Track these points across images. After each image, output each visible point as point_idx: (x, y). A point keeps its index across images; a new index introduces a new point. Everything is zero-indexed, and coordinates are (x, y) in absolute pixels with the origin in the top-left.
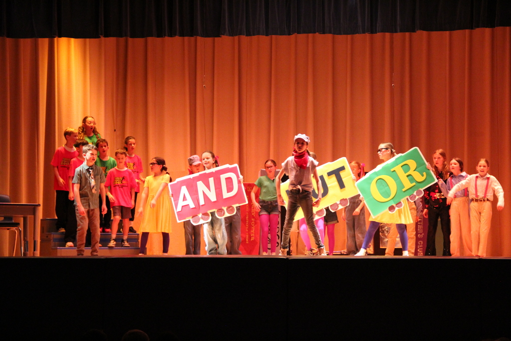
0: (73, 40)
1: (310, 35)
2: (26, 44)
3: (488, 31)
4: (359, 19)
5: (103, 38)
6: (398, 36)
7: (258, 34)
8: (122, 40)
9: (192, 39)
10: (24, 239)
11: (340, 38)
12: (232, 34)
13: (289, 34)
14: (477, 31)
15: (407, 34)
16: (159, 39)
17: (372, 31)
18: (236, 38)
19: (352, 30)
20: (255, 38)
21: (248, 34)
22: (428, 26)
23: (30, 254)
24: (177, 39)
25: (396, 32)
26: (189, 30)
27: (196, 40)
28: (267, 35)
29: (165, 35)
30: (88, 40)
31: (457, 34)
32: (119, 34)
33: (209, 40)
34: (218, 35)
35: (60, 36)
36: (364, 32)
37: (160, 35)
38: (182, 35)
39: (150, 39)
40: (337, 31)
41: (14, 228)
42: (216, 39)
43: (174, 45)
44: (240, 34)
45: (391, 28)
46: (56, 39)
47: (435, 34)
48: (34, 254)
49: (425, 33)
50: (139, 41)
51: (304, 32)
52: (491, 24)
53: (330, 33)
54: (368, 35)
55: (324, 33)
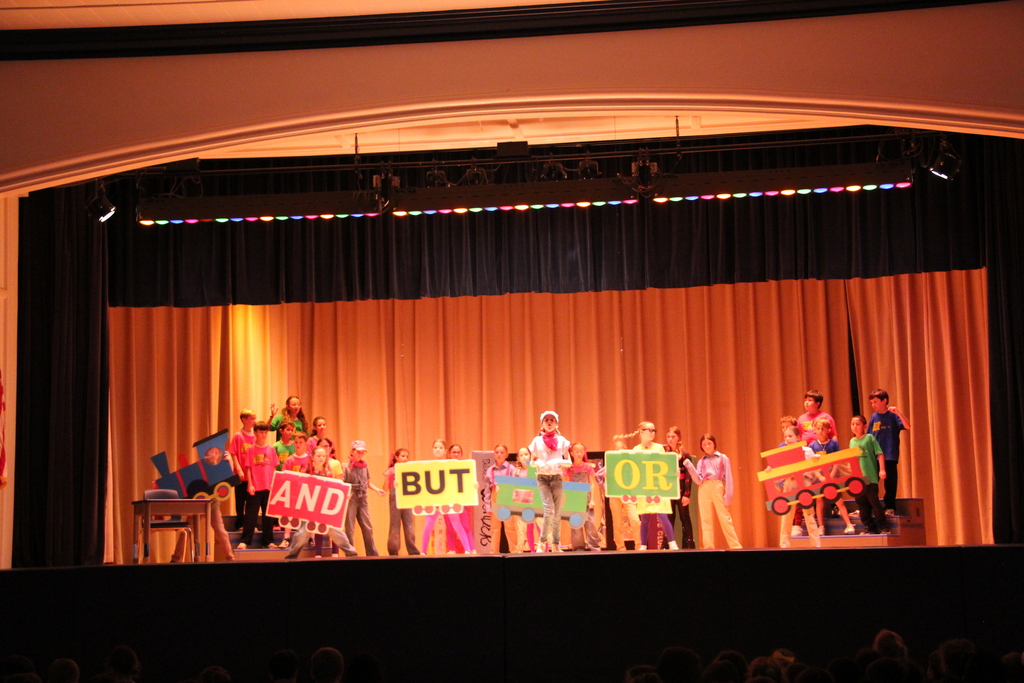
0: (250, 307)
1: (526, 294)
2: (195, 313)
3: (728, 287)
4: (581, 274)
5: (285, 305)
6: (627, 294)
7: (465, 294)
8: (308, 305)
9: (390, 301)
10: (195, 542)
11: (561, 297)
12: (434, 295)
13: (501, 294)
14: (717, 288)
15: (638, 292)
16: (350, 303)
17: (597, 288)
18: (440, 299)
19: (574, 288)
20: (462, 299)
21: (453, 295)
22: (660, 283)
23: (201, 560)
24: (371, 303)
25: (624, 289)
26: (384, 292)
27: (393, 304)
28: (475, 295)
29: (356, 298)
30: (268, 306)
31: (694, 290)
32: (303, 299)
33: (409, 303)
34: (418, 297)
35: (234, 303)
36: (587, 290)
37: (350, 297)
38: (376, 297)
39: (340, 303)
40: (555, 288)
41: (183, 529)
42: (417, 301)
43: (367, 309)
44: (444, 295)
45: (617, 285)
46: (231, 306)
47: (670, 292)
48: (206, 558)
49: (657, 290)
50: (328, 306)
51: (518, 291)
52: (730, 279)
53: (548, 291)
54: (592, 294)
55: (540, 292)
